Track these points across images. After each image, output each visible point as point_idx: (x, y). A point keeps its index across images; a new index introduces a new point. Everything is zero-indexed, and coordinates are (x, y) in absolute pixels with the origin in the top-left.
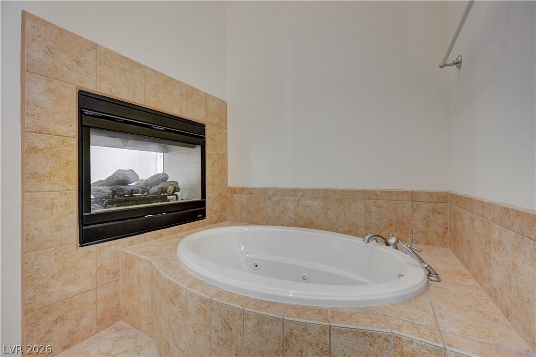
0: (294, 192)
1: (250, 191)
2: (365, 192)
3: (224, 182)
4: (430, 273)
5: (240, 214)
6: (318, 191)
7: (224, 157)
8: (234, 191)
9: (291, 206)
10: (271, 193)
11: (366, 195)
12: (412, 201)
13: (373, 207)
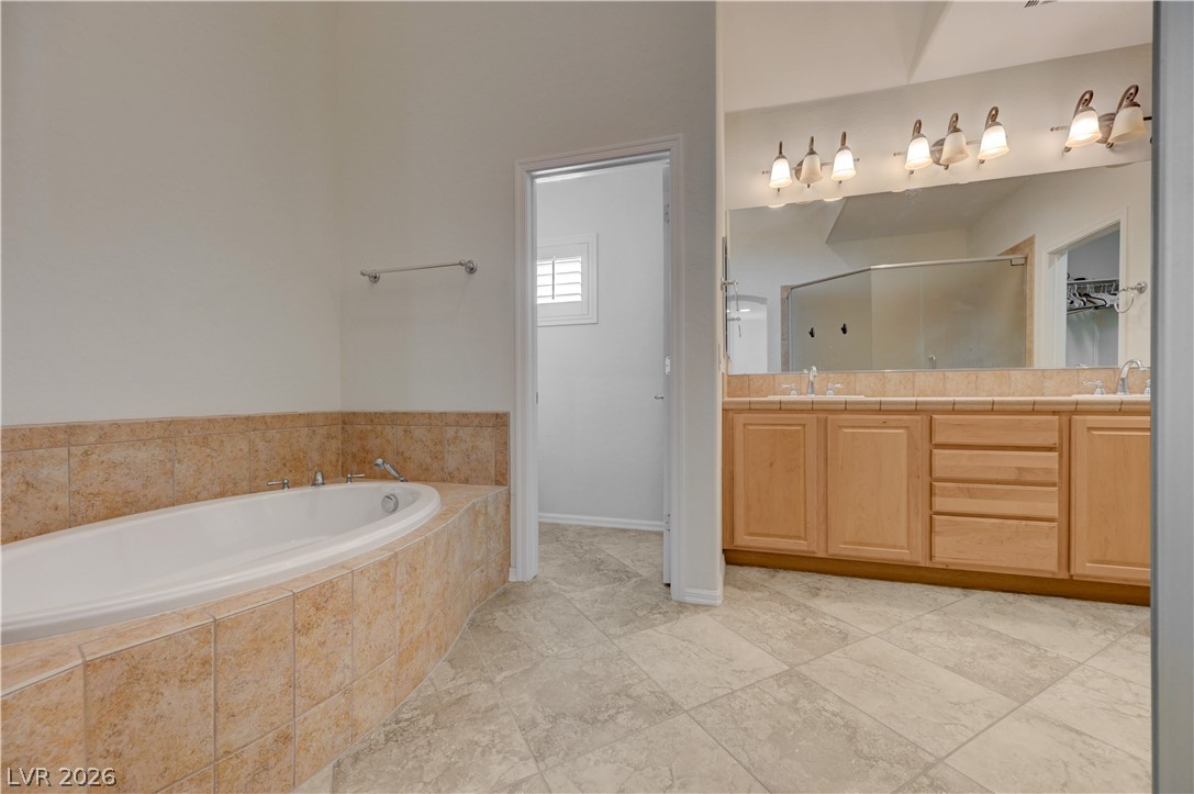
11: (249, 422)
12: (309, 426)
13: (261, 445)
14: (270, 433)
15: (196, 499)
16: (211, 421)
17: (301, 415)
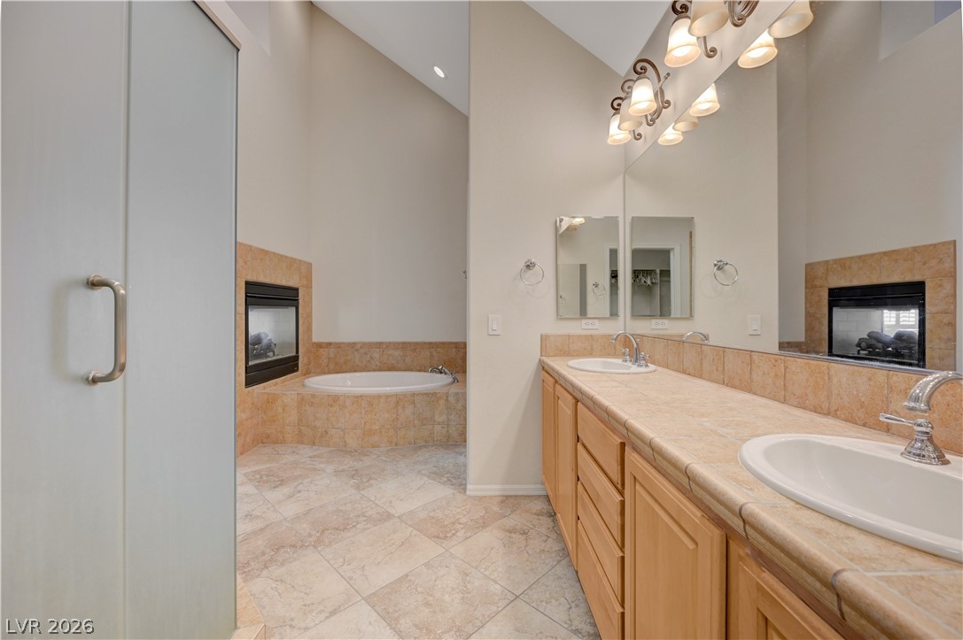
0: (379, 345)
1: (338, 346)
2: (430, 343)
3: (310, 337)
4: (454, 379)
5: (327, 366)
6: (398, 343)
7: (309, 315)
8: (319, 345)
9: (376, 355)
10: (358, 346)
11: (431, 345)
12: (456, 348)
13: (435, 354)
14: (439, 350)
15: (412, 370)
16: (417, 343)
17: (452, 343)
